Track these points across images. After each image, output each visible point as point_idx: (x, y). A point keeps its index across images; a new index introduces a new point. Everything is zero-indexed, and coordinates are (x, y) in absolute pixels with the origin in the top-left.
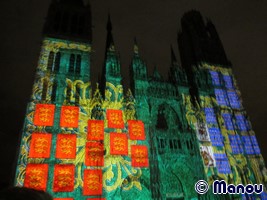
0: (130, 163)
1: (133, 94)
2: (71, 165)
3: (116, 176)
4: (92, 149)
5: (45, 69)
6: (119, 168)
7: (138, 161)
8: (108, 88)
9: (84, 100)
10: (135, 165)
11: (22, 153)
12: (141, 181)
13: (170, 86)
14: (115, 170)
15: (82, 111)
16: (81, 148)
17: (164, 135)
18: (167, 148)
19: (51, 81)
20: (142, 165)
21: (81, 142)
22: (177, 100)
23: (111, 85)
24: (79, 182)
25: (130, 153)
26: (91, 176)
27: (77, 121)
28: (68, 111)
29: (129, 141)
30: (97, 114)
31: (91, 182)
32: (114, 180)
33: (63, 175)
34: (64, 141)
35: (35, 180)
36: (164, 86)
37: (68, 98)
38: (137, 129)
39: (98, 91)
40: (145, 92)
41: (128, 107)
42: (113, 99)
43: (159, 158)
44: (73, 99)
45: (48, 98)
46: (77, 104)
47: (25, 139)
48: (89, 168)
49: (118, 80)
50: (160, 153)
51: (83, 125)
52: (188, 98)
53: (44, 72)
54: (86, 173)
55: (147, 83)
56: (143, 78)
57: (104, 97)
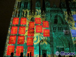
0: (43, 35)
1: (45, 12)
2: (24, 36)
3: (37, 39)
4: (30, 31)
5: (17, 7)
6: (39, 37)
7: (46, 34)
8: (36, 11)
9: (28, 16)
10: (44, 36)
11: (9, 32)
12: (47, 41)
13: (59, 9)
14: (37, 38)
15: (27, 19)
16: (26, 31)
17: (56, 26)
18: (57, 30)
19: (18, 11)
20: (47, 36)
21: (27, 29)
22: (62, 13)
23: (37, 10)
24: (26, 41)
25: (43, 32)
26: (29, 40)
27: (26, 22)
28: (23, 20)
29: (43, 28)
30: (32, 20)
31: (29, 41)
32: (37, 41)
33: (21, 39)
34: (22, 29)
35: (12, 41)
36: (57, 9)
37: (23, 16)
38: (46, 24)
39: (33, 12)
40: (49, 11)
41: (43, 17)
42: (37, 14)
43: (53, 33)
44: (25, 16)
45: (17, 16)
46: (26, 17)
47: (9, 28)
48: (29, 37)
49: (40, 8)
50: (54, 32)
51: (27, 23)
52: (66, 13)
53: (16, 8)
54: (28, 38)
55: (50, 8)
56: (49, 7)
57: (35, 14)
